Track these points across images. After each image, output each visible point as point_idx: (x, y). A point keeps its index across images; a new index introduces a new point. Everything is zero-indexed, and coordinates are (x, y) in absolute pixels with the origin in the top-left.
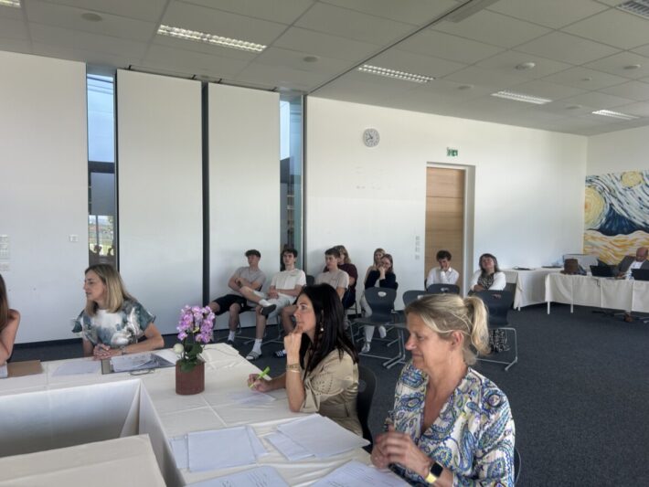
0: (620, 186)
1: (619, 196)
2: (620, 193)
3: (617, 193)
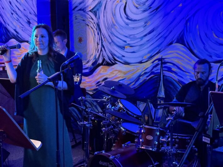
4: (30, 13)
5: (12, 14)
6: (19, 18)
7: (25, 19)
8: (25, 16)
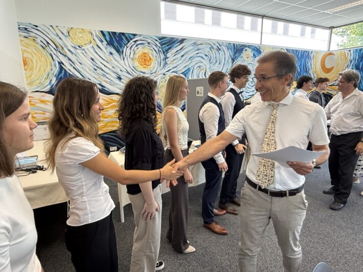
0: (69, 43)
1: (69, 54)
2: (69, 51)
3: (65, 49)
4: (121, 70)
5: (96, 70)
6: (105, 74)
7: (114, 75)
8: (114, 72)
